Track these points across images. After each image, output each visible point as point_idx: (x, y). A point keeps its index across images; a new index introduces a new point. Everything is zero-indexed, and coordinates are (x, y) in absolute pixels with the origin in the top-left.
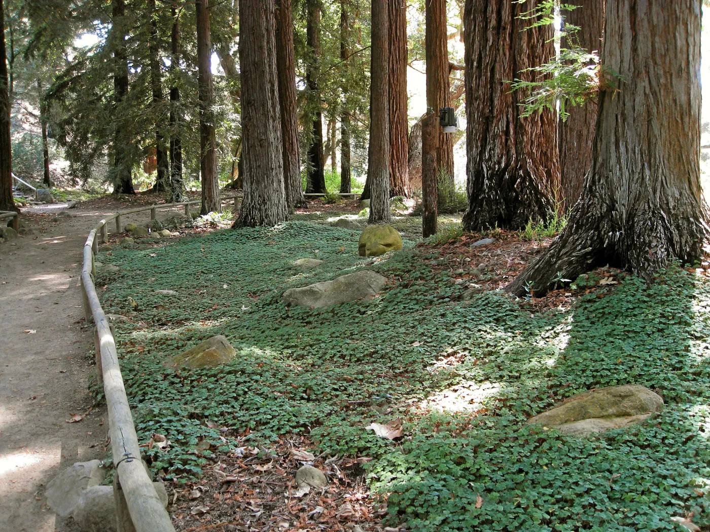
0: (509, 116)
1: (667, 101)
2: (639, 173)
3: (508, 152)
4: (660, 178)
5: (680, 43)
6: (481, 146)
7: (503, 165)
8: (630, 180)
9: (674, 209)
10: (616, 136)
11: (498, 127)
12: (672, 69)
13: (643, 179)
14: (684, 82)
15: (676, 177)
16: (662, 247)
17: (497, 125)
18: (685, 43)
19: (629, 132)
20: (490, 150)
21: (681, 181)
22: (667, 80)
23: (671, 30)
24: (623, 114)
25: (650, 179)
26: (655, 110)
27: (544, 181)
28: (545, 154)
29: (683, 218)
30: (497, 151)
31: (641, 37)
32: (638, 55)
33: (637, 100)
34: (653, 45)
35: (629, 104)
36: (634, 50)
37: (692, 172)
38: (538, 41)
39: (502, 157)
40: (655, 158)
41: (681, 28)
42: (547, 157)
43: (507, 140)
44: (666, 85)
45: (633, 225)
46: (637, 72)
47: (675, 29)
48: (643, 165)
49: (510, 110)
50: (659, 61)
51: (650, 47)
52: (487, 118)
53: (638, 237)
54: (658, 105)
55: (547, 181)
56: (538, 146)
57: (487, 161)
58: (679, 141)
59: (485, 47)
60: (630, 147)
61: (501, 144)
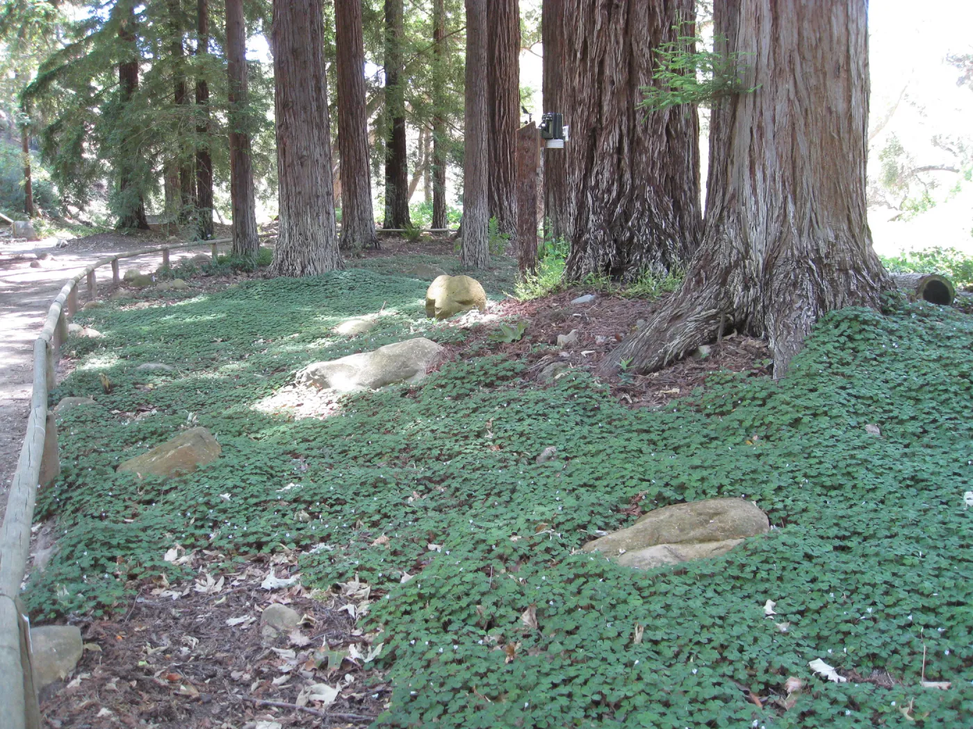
0: (623, 127)
1: (819, 110)
2: (780, 208)
3: (621, 177)
4: (808, 216)
5: (838, 29)
6: (586, 169)
7: (614, 194)
8: (769, 218)
9: (827, 257)
10: (751, 156)
11: (608, 143)
12: (827, 66)
13: (785, 216)
14: (841, 84)
15: (831, 214)
16: (809, 310)
17: (607, 139)
18: (844, 30)
19: (767, 153)
20: (597, 173)
21: (838, 218)
22: (819, 81)
23: (825, 11)
24: (760, 127)
25: (794, 217)
26: (802, 122)
27: (670, 216)
28: (673, 179)
29: (840, 270)
30: (607, 174)
31: (783, 22)
32: (780, 47)
33: (778, 108)
34: (800, 34)
35: (767, 115)
36: (775, 39)
37: (853, 208)
38: (663, 25)
39: (613, 184)
40: (802, 188)
41: (838, 10)
42: (676, 183)
43: (619, 161)
44: (817, 88)
45: (771, 279)
46: (778, 69)
47: (830, 10)
48: (785, 198)
49: (624, 118)
50: (808, 55)
51: (796, 36)
52: (594, 130)
53: (777, 295)
54: (807, 114)
55: (675, 217)
56: (662, 168)
57: (593, 189)
58: (835, 165)
59: (591, 32)
60: (768, 172)
61: (612, 165)
